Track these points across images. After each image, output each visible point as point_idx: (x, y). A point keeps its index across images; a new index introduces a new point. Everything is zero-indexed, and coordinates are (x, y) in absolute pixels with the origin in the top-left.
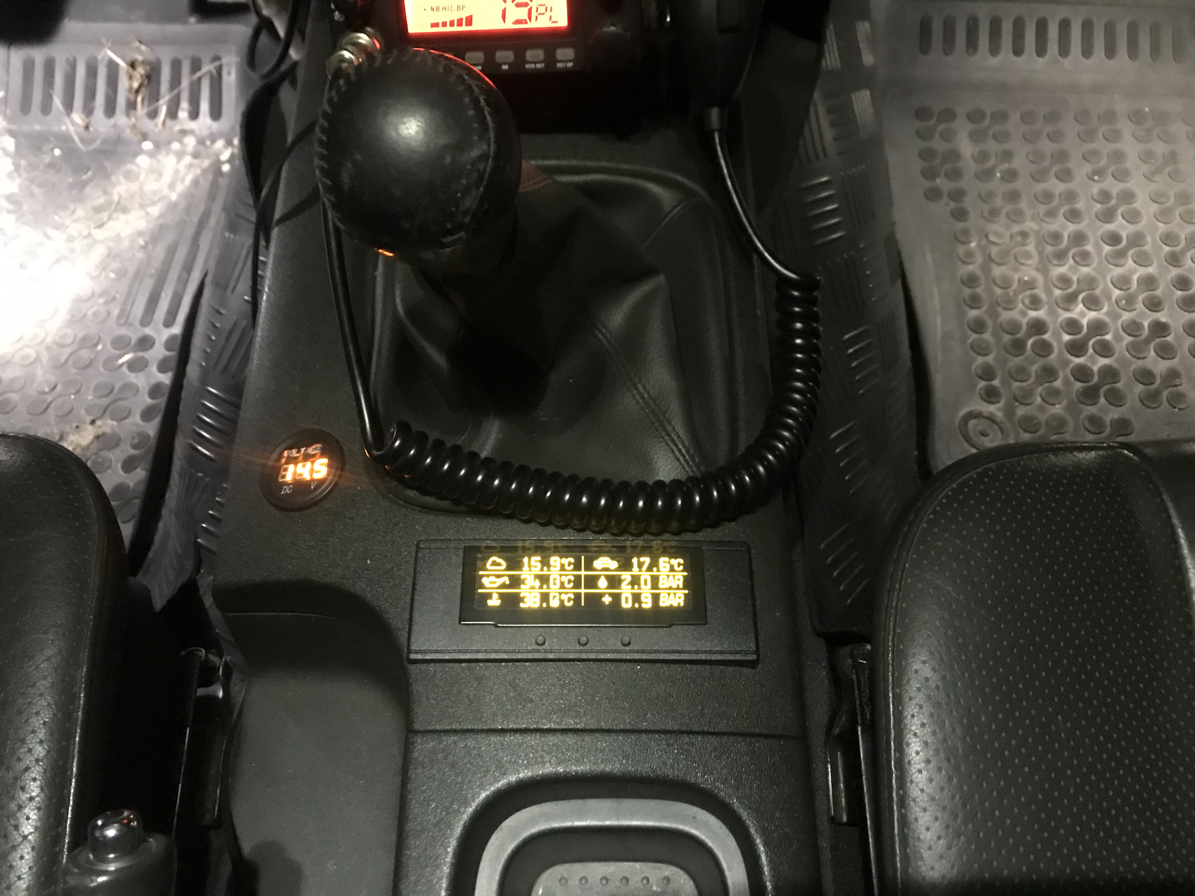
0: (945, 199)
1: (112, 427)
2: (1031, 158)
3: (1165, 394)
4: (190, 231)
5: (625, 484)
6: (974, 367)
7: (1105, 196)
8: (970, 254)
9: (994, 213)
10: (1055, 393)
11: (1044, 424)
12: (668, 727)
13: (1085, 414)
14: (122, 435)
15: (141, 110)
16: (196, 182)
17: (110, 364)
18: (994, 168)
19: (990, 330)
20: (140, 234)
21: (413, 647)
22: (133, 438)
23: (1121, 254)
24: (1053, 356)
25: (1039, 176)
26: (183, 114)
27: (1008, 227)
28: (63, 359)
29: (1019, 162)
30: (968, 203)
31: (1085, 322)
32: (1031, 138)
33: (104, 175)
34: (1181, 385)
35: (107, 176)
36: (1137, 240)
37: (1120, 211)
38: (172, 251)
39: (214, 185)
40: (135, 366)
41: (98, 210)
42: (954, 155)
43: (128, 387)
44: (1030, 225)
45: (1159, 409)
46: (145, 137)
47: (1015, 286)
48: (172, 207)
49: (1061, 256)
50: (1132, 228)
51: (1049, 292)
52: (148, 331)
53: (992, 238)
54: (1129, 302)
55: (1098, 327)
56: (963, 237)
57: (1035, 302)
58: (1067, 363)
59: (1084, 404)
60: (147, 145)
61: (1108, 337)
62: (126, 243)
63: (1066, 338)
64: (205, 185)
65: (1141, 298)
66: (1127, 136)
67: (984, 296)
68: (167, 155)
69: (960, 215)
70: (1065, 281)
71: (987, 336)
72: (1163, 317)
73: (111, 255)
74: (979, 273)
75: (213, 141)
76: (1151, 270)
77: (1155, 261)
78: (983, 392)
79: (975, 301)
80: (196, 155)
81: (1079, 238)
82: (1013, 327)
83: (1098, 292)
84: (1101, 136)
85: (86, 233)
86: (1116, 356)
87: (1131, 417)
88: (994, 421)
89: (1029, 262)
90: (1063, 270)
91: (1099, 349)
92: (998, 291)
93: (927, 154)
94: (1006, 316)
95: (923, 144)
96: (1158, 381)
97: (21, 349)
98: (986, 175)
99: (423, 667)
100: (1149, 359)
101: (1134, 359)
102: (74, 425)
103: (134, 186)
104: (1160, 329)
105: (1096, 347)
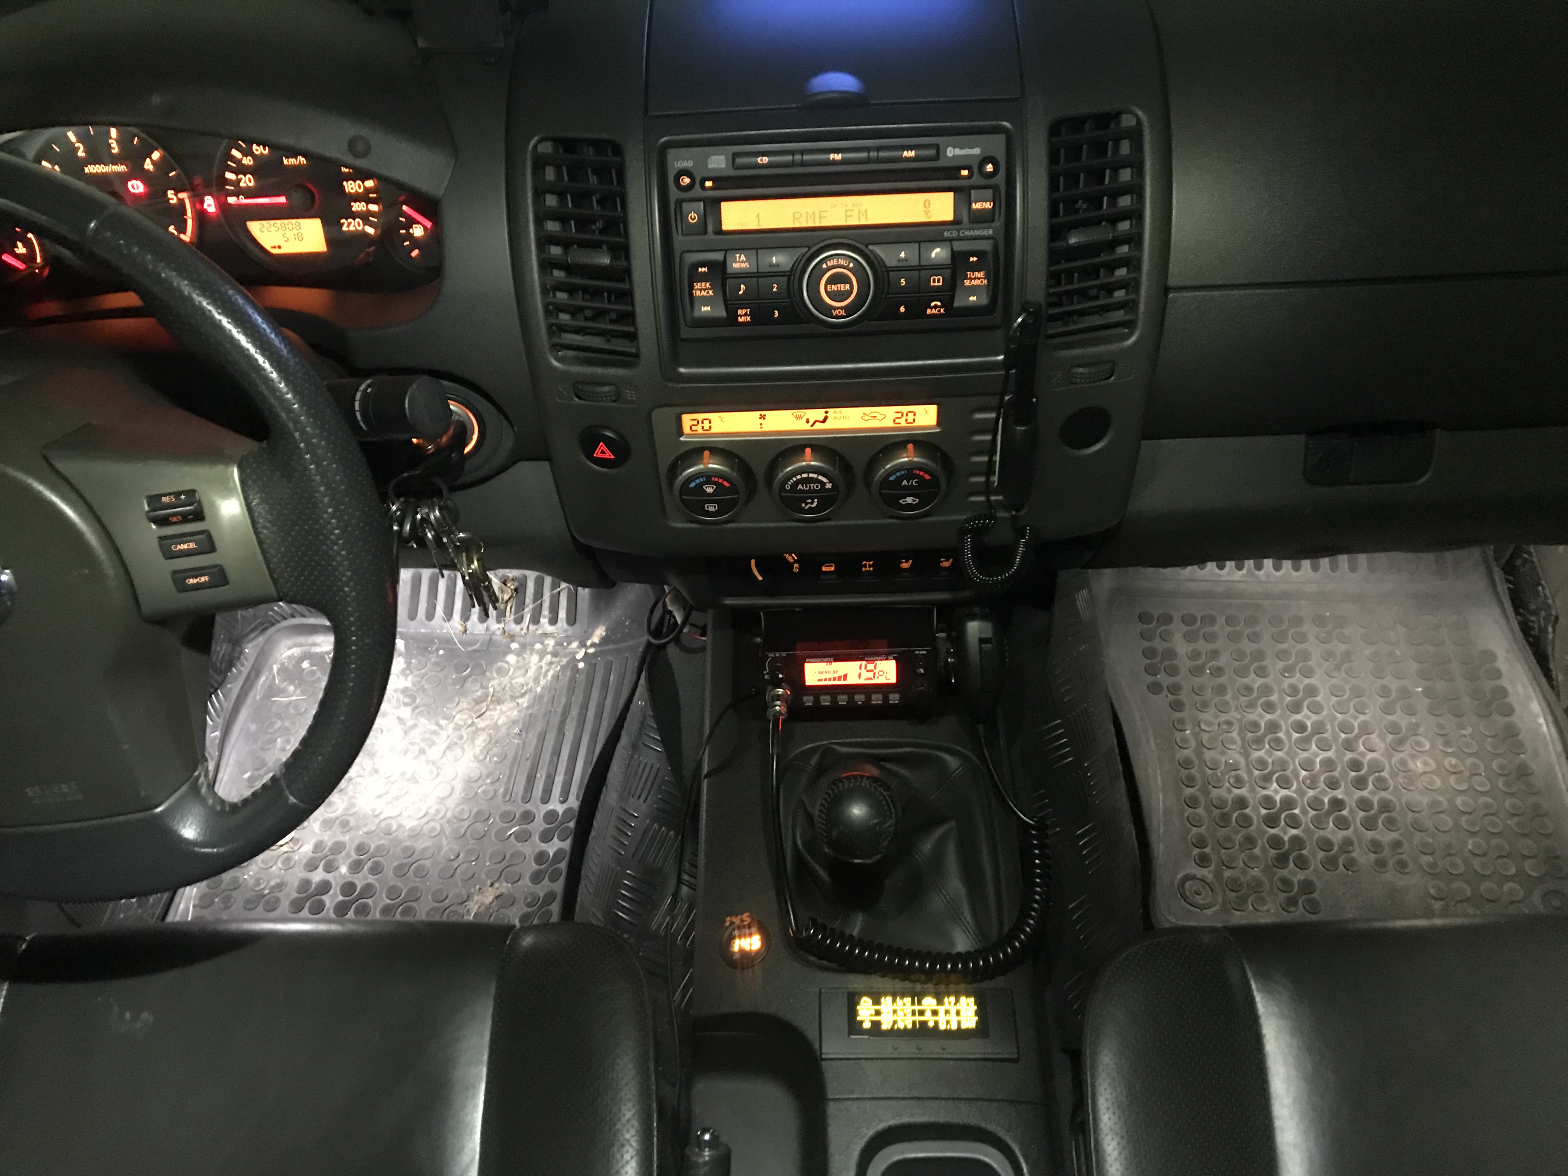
0: (1165, 692)
1: (508, 889)
2: (1234, 656)
3: (1341, 861)
4: (556, 720)
5: (939, 954)
6: (1189, 837)
7: (1294, 690)
8: (1185, 740)
9: (1205, 705)
10: (1254, 858)
11: (1245, 885)
12: (970, 1096)
13: (1278, 875)
14: (516, 895)
15: (510, 617)
16: (556, 677)
17: (501, 836)
18: (1205, 663)
19: (1202, 806)
20: (514, 722)
21: (823, 1051)
22: (526, 898)
23: (1307, 740)
24: (1253, 827)
25: (1242, 672)
26: (544, 621)
27: (1216, 716)
28: (463, 831)
29: (1223, 660)
30: (1183, 696)
31: (1278, 798)
32: (1234, 638)
33: (480, 672)
34: (1352, 852)
35: (483, 673)
36: (1319, 728)
37: (1305, 704)
38: (542, 737)
39: (573, 680)
40: (523, 837)
41: (478, 702)
42: (1171, 654)
43: (516, 854)
44: (1233, 715)
45: (1337, 872)
46: (512, 638)
47: (1222, 767)
48: (539, 698)
49: (1259, 741)
50: (1314, 717)
51: (1250, 773)
52: (528, 807)
53: (1203, 727)
54: (1313, 783)
55: (1288, 803)
56: (1178, 726)
57: (1239, 782)
58: (1264, 833)
59: (1277, 867)
60: (514, 646)
61: (1296, 811)
62: (504, 730)
63: (1264, 812)
64: (565, 679)
65: (1322, 778)
66: (1311, 638)
67: (1197, 775)
68: (531, 654)
69: (1177, 706)
70: (1262, 763)
71: (1200, 811)
72: (1339, 794)
73: (492, 742)
74: (1194, 758)
75: (569, 644)
76: (1330, 754)
77: (1334, 747)
78: (1197, 858)
79: (1190, 781)
80: (555, 654)
81: (1273, 727)
82: (1221, 804)
83: (1288, 773)
84: (1290, 637)
85: (470, 722)
86: (1303, 827)
87: (1314, 878)
88: (1205, 882)
89: (1234, 747)
90: (1261, 753)
91: (1289, 822)
92: (1209, 772)
93: (1150, 653)
94: (1215, 792)
95: (1147, 644)
96: (1336, 848)
97: (428, 822)
98: (1197, 671)
99: (830, 1062)
100: (1329, 830)
101: (1317, 830)
102: (478, 887)
103: (505, 680)
104: (1337, 804)
105: (1287, 820)
